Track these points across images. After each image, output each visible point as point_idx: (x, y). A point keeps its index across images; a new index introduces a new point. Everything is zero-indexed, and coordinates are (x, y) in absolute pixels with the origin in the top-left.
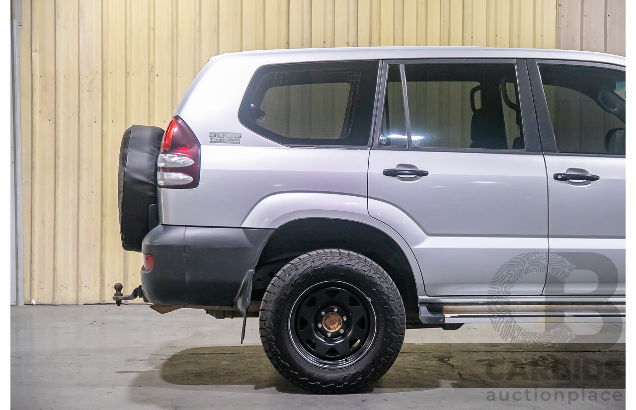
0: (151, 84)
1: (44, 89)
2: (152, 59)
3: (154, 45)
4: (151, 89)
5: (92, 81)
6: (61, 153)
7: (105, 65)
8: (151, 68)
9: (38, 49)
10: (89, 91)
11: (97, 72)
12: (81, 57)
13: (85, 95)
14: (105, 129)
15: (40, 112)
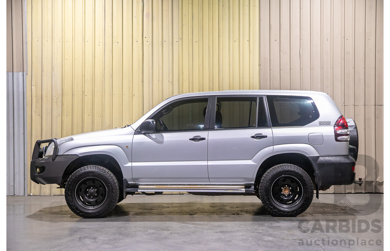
0: (83, 99)
1: (37, 102)
2: (83, 89)
3: (85, 83)
4: (83, 101)
5: (58, 98)
6: (44, 130)
7: (63, 91)
8: (83, 93)
9: (34, 85)
10: (56, 103)
11: (60, 94)
12: (53, 88)
13: (54, 104)
14: (63, 119)
15: (35, 112)
